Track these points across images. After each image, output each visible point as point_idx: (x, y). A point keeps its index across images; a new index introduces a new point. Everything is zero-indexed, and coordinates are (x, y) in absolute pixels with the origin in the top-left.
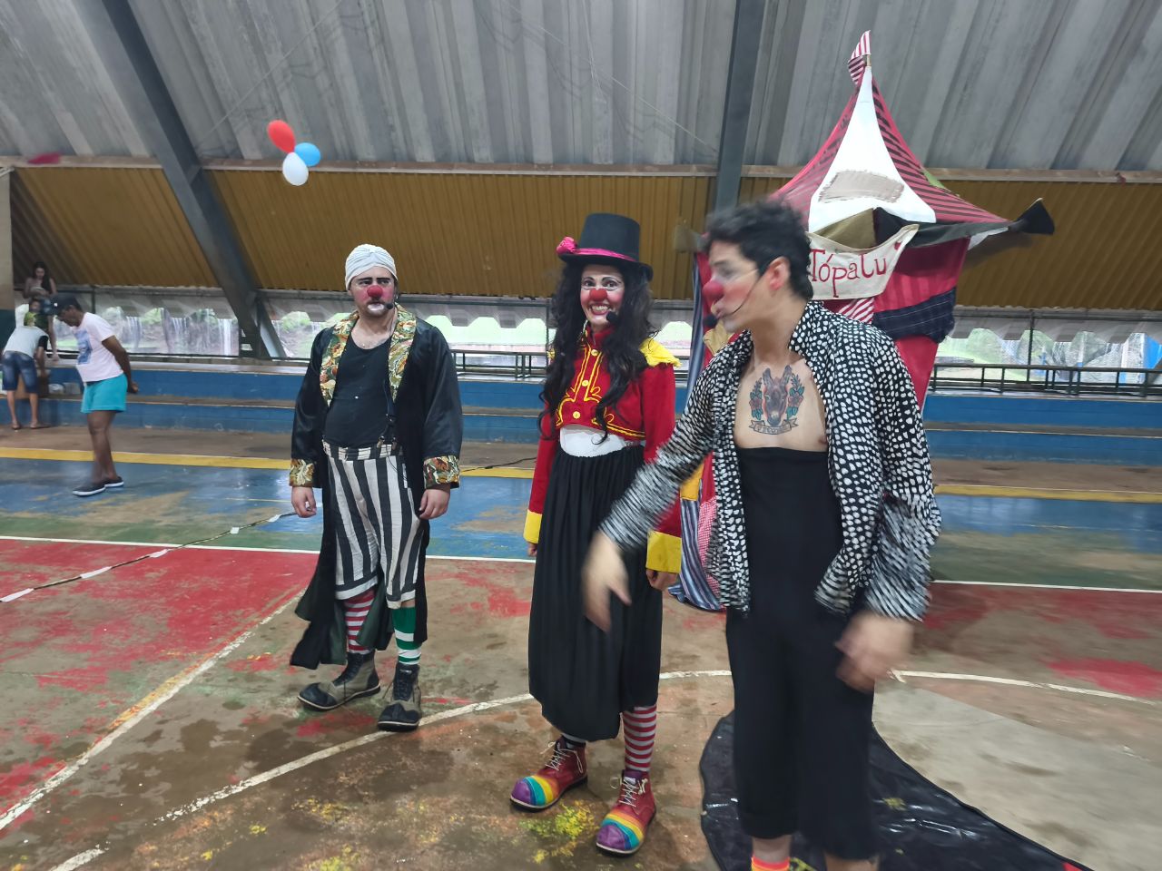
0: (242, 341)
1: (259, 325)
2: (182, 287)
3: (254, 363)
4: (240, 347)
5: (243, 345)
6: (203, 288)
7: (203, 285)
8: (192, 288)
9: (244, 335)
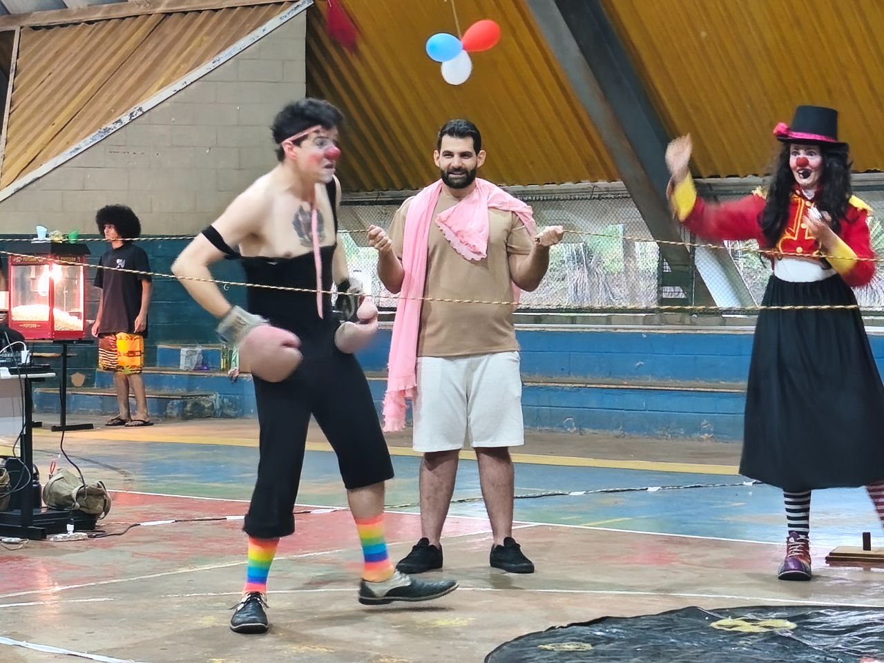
0: (664, 279)
1: (693, 249)
2: (569, 185)
3: (682, 323)
4: (659, 292)
5: (668, 289)
6: (602, 184)
7: (602, 178)
8: (586, 184)
9: (667, 269)
